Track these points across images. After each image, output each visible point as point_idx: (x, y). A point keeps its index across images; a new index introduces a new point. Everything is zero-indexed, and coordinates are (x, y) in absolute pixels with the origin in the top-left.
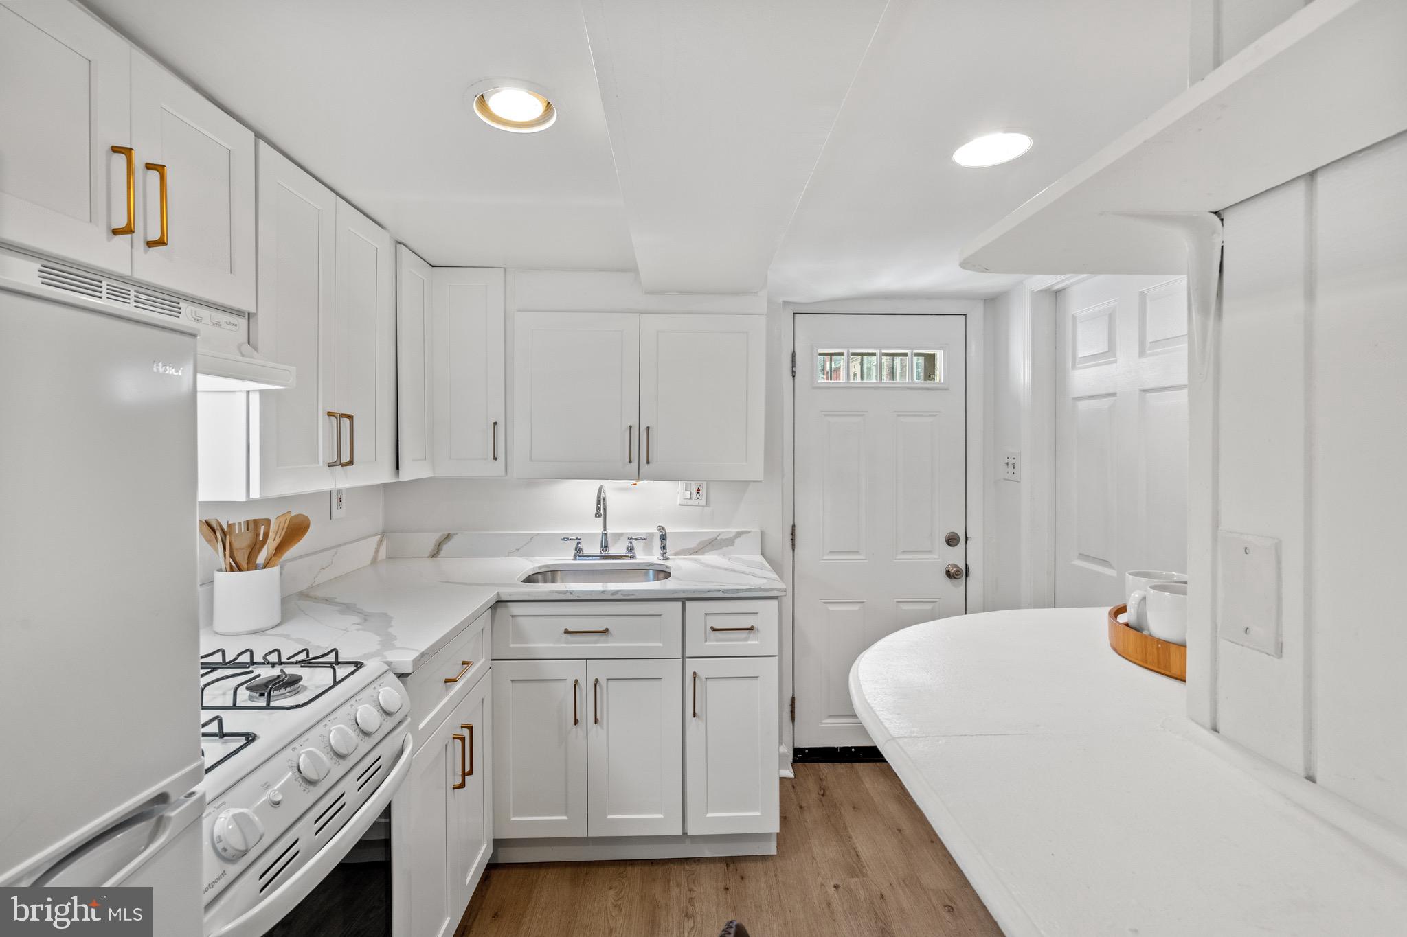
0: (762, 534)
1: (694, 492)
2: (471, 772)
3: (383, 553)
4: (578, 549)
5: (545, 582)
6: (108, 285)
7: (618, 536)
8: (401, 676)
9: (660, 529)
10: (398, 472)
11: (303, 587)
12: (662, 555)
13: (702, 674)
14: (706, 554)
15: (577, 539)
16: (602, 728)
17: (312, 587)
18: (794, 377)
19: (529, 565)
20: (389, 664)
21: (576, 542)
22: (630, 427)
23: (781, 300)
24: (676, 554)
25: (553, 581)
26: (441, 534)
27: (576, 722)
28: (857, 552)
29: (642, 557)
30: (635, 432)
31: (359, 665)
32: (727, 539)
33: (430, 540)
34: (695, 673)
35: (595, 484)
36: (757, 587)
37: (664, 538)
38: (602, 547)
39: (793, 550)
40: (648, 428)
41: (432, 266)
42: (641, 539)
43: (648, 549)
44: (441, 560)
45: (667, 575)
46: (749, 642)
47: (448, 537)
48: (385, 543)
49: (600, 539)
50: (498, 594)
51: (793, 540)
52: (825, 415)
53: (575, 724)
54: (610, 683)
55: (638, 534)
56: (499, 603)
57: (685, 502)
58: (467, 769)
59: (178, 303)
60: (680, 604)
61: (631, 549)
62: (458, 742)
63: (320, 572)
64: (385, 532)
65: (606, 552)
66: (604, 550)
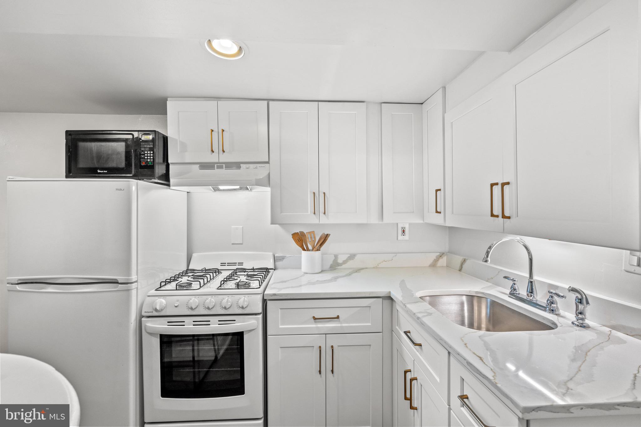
3: (443, 263)
4: (513, 289)
6: (217, 165)
17: (374, 268)
21: (512, 282)
26: (463, 258)
33: (460, 260)
37: (580, 301)
42: (561, 296)
47: (465, 260)
48: (445, 258)
50: (390, 292)
57: (632, 269)
59: (240, 165)
60: (447, 354)
61: (550, 302)
63: (382, 262)
64: (448, 252)
65: (531, 298)
66: (529, 295)
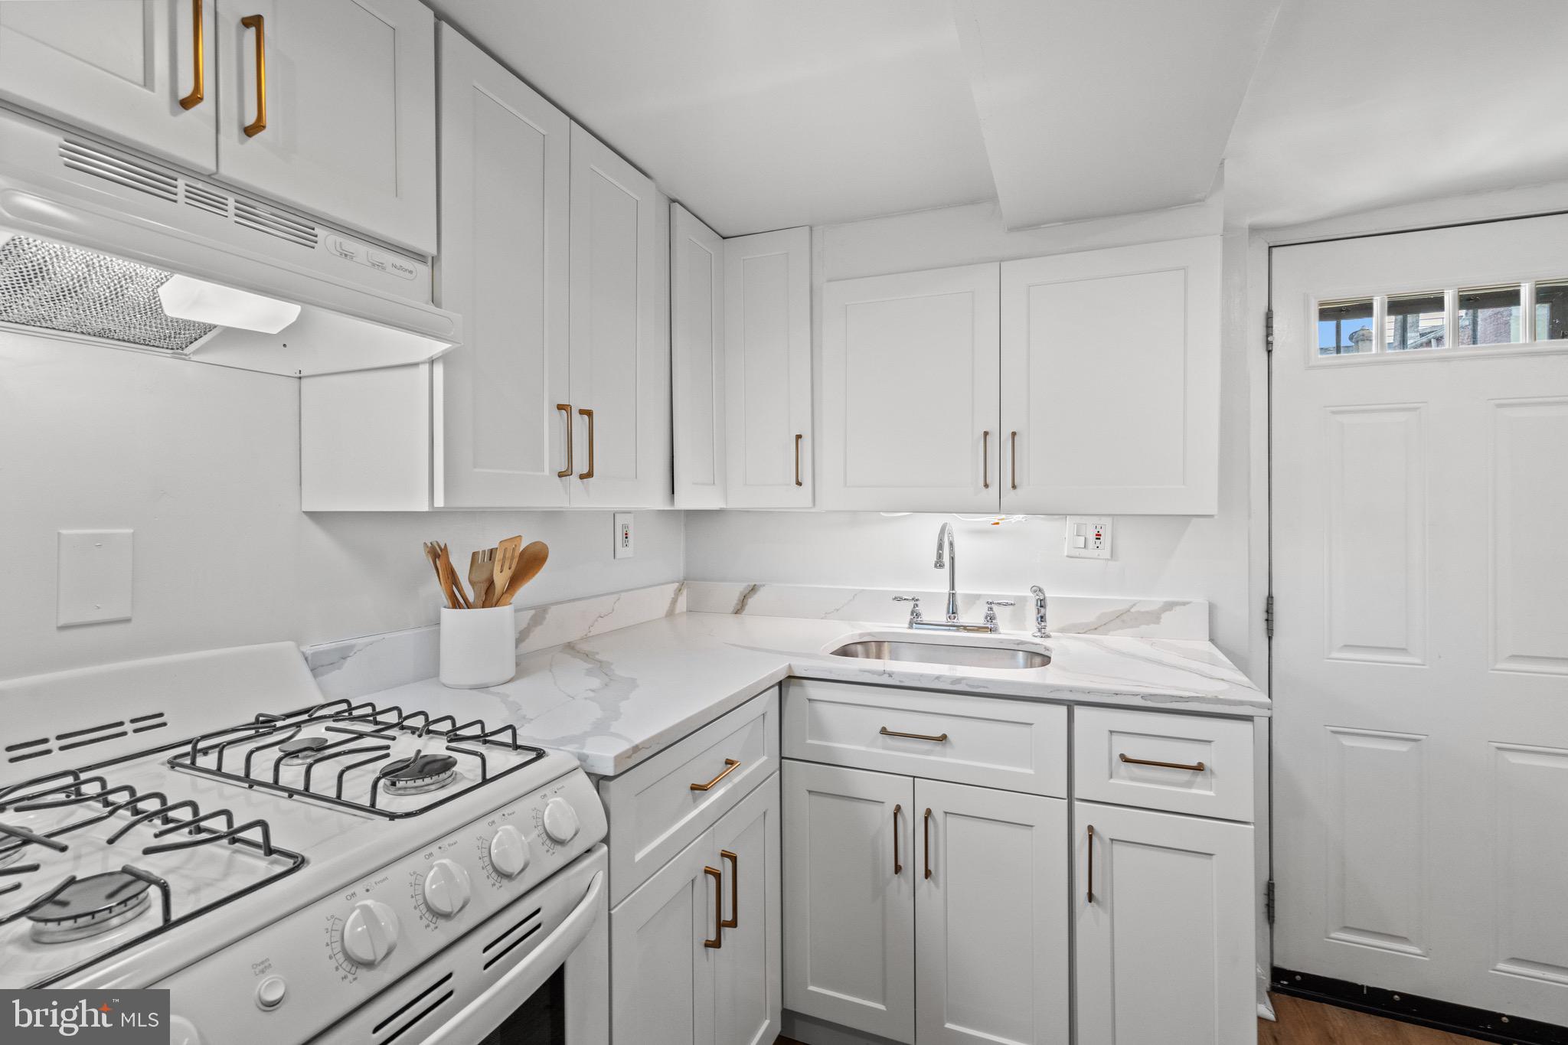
0: (1212, 609)
1: (1092, 537)
2: (734, 923)
3: (682, 604)
4: (915, 614)
5: (868, 656)
6: (187, 185)
7: (973, 599)
8: (599, 781)
9: (1035, 591)
10: (673, 497)
11: (573, 636)
12: (1040, 630)
13: (1104, 831)
14: (1111, 633)
15: (913, 599)
16: (937, 885)
17: (585, 639)
18: (1269, 352)
19: (847, 633)
20: (583, 758)
21: (912, 603)
22: (986, 434)
23: (1248, 221)
24: (1062, 630)
25: (879, 656)
26: (745, 584)
27: (898, 869)
28: (1403, 650)
29: (1008, 631)
30: (993, 440)
31: (540, 754)
32: (1147, 612)
33: (736, 590)
34: (1091, 828)
35: (934, 522)
36: (1209, 696)
37: (1042, 604)
38: (948, 612)
39: (1270, 638)
40: (1014, 434)
41: (724, 238)
42: (1006, 604)
43: (1018, 621)
44: (744, 616)
45: (1046, 660)
46: (1194, 791)
47: (754, 589)
48: (685, 592)
49: (947, 602)
50: (790, 666)
51: (1269, 621)
52: (1334, 413)
53: (896, 873)
54: (949, 818)
55: (1003, 597)
56: (793, 680)
57: (1076, 553)
58: (727, 916)
59: (313, 229)
60: (1064, 709)
61: (991, 618)
62: (712, 879)
63: (597, 620)
64: (685, 580)
65: (955, 621)
66: (952, 617)
